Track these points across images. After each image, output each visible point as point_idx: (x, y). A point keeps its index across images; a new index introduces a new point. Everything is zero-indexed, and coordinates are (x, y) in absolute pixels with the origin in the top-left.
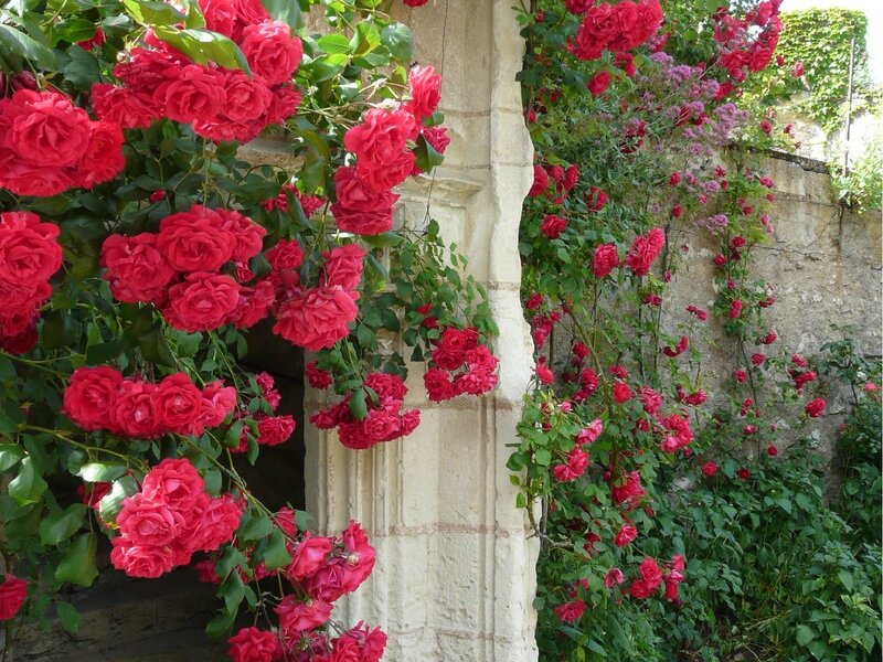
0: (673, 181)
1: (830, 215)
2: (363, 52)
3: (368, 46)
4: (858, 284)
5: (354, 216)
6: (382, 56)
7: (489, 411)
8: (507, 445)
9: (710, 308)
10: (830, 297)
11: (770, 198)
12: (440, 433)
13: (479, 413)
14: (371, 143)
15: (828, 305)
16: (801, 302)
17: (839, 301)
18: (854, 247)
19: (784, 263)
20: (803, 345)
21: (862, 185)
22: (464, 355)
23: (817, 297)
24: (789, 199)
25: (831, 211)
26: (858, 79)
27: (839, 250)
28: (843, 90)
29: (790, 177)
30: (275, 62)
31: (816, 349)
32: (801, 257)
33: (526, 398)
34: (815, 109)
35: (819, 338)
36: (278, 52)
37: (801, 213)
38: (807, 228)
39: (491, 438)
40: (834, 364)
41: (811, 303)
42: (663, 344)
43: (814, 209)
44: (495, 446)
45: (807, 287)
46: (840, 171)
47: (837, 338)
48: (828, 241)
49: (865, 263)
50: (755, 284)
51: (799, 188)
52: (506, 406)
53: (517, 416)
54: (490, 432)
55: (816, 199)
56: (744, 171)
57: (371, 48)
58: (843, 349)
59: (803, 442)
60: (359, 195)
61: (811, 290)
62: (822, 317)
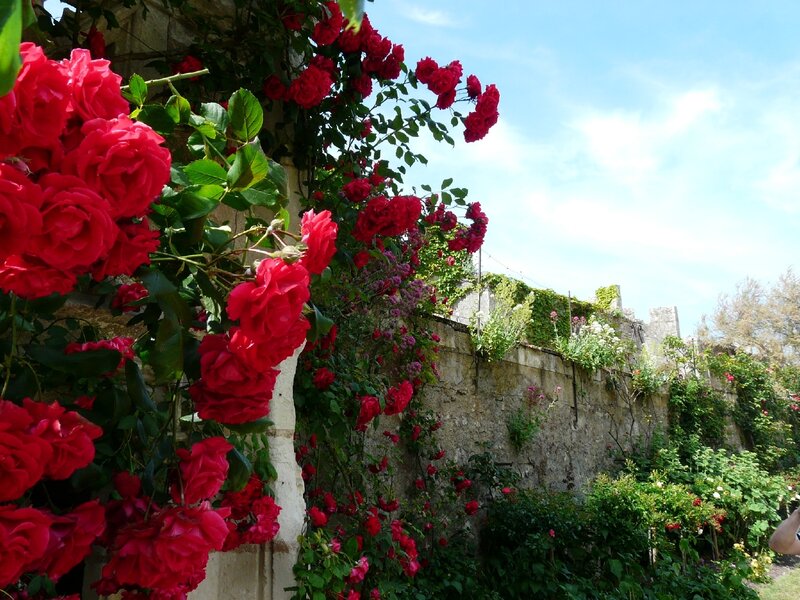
0: (374, 336)
1: (469, 363)
2: (245, 185)
3: (251, 177)
4: (488, 411)
5: (224, 402)
6: (264, 193)
7: (267, 554)
8: (286, 590)
9: (397, 431)
10: (473, 421)
11: (435, 350)
12: (219, 577)
13: (257, 555)
14: (262, 306)
15: (472, 427)
16: (455, 425)
17: (478, 424)
18: (485, 385)
19: (444, 397)
20: (457, 457)
21: (490, 342)
22: (251, 505)
23: (465, 422)
24: (447, 350)
25: (471, 360)
26: (466, 269)
27: (476, 386)
28: (458, 275)
29: (446, 335)
30: (130, 179)
31: (466, 461)
32: (454, 392)
33: (301, 539)
34: (442, 287)
35: (467, 452)
36: (137, 165)
37: (453, 360)
38: (457, 371)
39: (268, 580)
40: (478, 471)
41: (461, 426)
42: (366, 461)
43: (461, 357)
44: (272, 587)
45: (458, 413)
46: (476, 332)
47: (478, 451)
48: (470, 381)
49: (492, 396)
50: (427, 413)
51: (451, 343)
52: (283, 548)
53: (292, 558)
54: (267, 574)
55: (461, 351)
56: (418, 330)
57: (255, 181)
58: (483, 460)
59: (461, 531)
60: (232, 373)
61: (460, 417)
62: (468, 436)
